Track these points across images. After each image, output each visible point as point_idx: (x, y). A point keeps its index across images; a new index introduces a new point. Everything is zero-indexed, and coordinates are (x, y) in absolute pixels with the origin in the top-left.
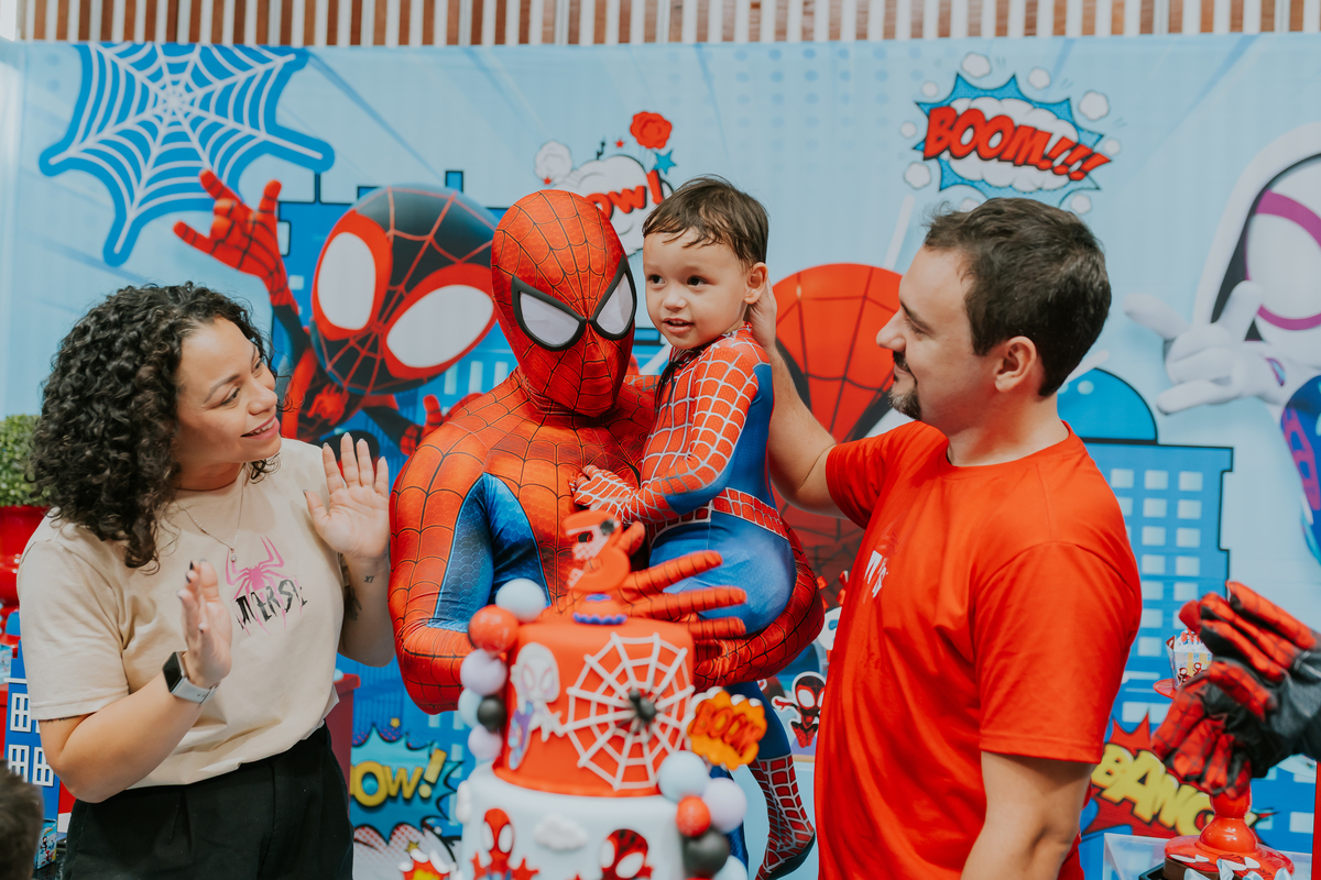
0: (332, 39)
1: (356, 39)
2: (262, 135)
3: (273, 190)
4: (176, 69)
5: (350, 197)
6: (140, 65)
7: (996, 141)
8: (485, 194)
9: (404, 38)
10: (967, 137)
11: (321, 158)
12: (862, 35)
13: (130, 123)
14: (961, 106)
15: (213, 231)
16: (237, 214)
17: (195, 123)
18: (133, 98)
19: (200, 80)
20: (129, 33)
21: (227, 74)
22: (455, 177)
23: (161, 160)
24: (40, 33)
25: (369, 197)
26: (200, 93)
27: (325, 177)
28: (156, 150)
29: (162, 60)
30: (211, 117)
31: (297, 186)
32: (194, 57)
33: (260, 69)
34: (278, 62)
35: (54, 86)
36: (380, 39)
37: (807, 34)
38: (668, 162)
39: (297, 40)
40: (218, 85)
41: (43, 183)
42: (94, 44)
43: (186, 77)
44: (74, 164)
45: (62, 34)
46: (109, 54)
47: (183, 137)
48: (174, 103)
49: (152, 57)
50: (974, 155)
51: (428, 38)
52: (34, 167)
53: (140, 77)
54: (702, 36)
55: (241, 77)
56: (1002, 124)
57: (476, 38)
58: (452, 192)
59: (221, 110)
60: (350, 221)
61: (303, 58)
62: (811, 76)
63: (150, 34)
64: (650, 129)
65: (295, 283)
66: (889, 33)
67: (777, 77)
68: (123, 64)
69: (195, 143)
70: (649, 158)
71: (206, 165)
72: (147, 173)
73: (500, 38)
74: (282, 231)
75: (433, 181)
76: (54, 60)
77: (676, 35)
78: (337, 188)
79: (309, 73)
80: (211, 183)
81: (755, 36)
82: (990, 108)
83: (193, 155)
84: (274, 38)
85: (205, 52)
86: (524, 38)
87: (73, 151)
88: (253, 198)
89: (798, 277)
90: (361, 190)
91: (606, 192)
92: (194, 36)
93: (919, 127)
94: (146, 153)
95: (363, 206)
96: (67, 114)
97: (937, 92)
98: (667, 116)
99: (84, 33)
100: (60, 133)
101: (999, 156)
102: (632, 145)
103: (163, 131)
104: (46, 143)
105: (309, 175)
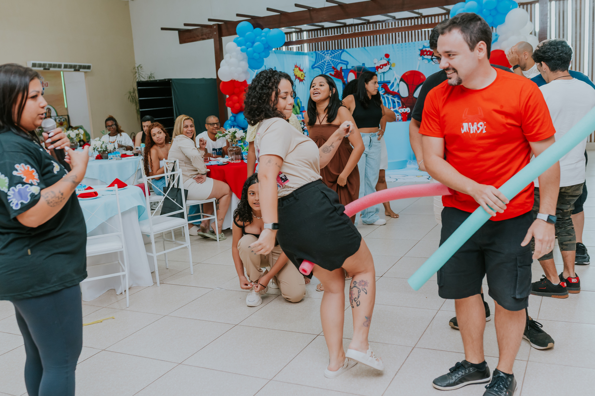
0: (347, 48)
1: (350, 48)
2: (339, 61)
3: (341, 68)
4: (328, 53)
5: (351, 68)
6: (323, 53)
7: (428, 53)
8: (367, 66)
9: (356, 47)
10: (425, 53)
11: (347, 63)
12: (412, 41)
13: (323, 61)
14: (424, 49)
15: (335, 74)
16: (337, 71)
17: (331, 60)
18: (323, 58)
19: (331, 55)
20: (321, 50)
21: (334, 54)
22: (364, 64)
23: (327, 65)
24: (310, 51)
25: (353, 68)
26: (331, 56)
27: (348, 66)
28: (326, 64)
29: (326, 52)
30: (333, 59)
31: (344, 67)
32: (330, 52)
33: (338, 52)
34: (341, 51)
35: (312, 57)
36: (353, 47)
37: (405, 42)
38: (389, 60)
39: (342, 48)
40: (333, 55)
41: (312, 70)
42: (317, 51)
43: (329, 54)
44: (316, 67)
45: (313, 50)
46: (319, 52)
47: (329, 62)
48: (328, 58)
49: (324, 52)
50: (426, 56)
51: (359, 47)
52: (311, 68)
53: (323, 55)
54: (393, 43)
55: (336, 54)
56: (429, 51)
57: (365, 46)
58: (363, 66)
59: (334, 58)
60: (352, 71)
61: (343, 51)
62: (406, 47)
63: (324, 49)
64: (387, 56)
65: (345, 79)
66: (415, 41)
67: (402, 48)
68: (321, 53)
69: (331, 63)
70: (387, 59)
71: (333, 65)
72: (325, 67)
73: (368, 46)
74: (343, 73)
75: (361, 65)
76: (312, 54)
77: (389, 43)
78: (349, 67)
79: (344, 53)
80: (333, 68)
81: (399, 42)
82: (428, 49)
83: (331, 64)
84: (340, 48)
85: (331, 51)
86: (371, 46)
87: (316, 65)
88: (339, 69)
89: (406, 73)
90: (352, 67)
91: (382, 64)
92: (329, 49)
93: (419, 52)
94: (325, 64)
95: (353, 69)
96: (314, 60)
97: (421, 48)
98: (389, 54)
99: (315, 50)
100: (314, 63)
101: (429, 55)
102: (385, 58)
103: (327, 62)
104: (312, 65)
105: (345, 66)
